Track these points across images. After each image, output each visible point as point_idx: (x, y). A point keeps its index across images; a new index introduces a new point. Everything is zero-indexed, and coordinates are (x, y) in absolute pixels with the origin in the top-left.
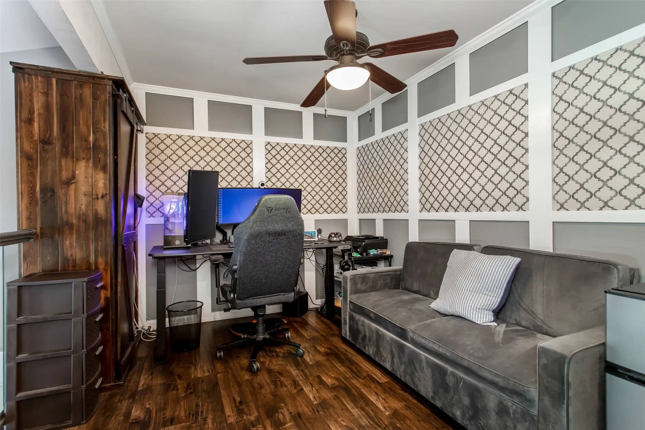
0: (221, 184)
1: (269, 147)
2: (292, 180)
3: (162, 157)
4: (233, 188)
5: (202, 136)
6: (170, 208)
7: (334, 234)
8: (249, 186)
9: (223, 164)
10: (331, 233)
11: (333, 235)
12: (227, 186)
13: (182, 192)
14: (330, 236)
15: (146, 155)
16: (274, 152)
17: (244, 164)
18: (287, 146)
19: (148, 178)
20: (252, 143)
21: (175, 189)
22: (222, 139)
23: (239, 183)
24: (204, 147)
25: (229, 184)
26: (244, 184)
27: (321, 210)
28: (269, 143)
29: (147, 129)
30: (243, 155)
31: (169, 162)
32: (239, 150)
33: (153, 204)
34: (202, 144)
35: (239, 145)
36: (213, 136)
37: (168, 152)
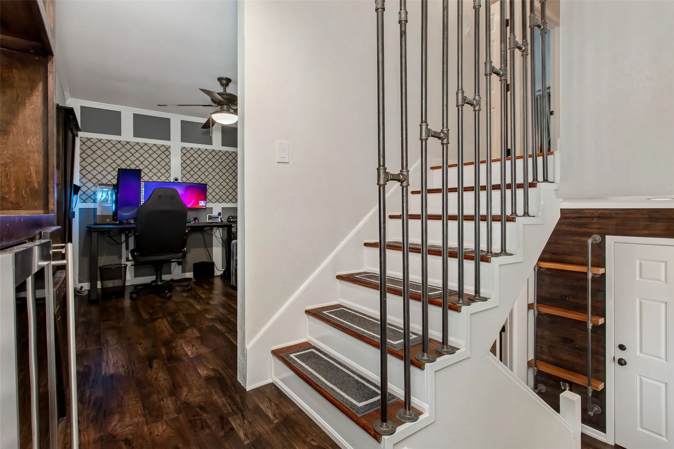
0: (143, 178)
1: (185, 151)
2: (203, 177)
3: (94, 156)
4: (154, 182)
5: (128, 140)
6: (102, 196)
7: (231, 216)
8: (167, 181)
9: (146, 163)
10: (230, 216)
11: (231, 218)
12: (148, 180)
13: (110, 183)
14: (229, 218)
15: (80, 154)
16: (188, 155)
17: (163, 163)
18: (199, 151)
19: (81, 172)
20: (170, 147)
21: (104, 181)
22: (145, 143)
23: (159, 178)
24: (129, 150)
25: (150, 178)
26: (163, 179)
27: (227, 200)
28: (184, 148)
29: (80, 134)
30: (163, 156)
31: (99, 161)
32: (159, 152)
33: (86, 193)
34: (128, 147)
35: (159, 148)
36: (137, 141)
37: (99, 152)
